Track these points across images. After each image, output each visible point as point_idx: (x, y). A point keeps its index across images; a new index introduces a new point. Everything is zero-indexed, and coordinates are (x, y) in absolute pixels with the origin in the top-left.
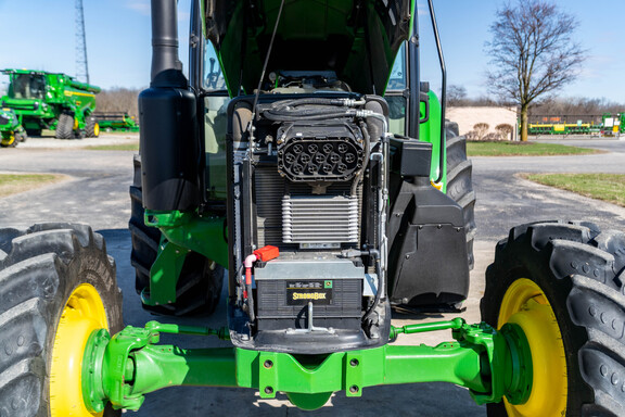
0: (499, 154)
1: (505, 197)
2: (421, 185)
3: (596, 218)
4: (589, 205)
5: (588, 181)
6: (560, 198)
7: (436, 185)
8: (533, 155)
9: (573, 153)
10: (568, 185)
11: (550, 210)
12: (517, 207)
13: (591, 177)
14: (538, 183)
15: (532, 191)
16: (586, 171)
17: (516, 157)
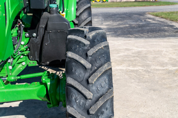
0: (145, 6)
1: (138, 21)
2: (53, 14)
3: (166, 28)
4: (167, 23)
5: (171, 14)
6: (158, 21)
7: (62, 14)
8: (157, 6)
9: (171, 5)
10: (163, 16)
11: (151, 25)
12: (140, 25)
13: (173, 13)
14: (153, 15)
15: (150, 19)
16: (172, 11)
17: (151, 7)
